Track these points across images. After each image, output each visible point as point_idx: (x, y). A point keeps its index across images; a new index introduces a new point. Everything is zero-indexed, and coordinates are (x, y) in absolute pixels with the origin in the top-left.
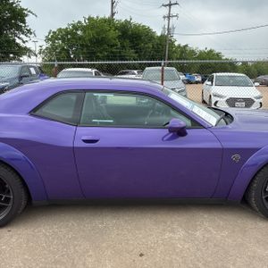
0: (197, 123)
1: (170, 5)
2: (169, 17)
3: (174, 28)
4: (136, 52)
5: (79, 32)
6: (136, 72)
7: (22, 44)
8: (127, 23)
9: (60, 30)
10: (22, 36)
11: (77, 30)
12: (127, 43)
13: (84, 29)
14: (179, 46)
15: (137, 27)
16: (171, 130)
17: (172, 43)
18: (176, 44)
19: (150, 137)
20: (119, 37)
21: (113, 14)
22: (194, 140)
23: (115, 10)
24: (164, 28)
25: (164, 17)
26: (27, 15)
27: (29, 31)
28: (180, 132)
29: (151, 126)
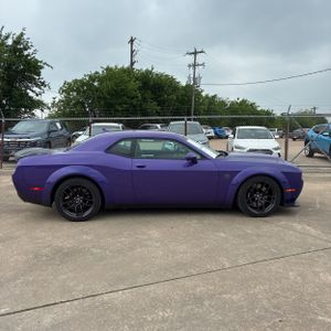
0: (204, 157)
1: (195, 53)
2: (195, 65)
3: (200, 78)
4: (159, 105)
5: (96, 84)
6: (159, 126)
7: (35, 97)
8: (148, 72)
9: (76, 81)
10: (35, 89)
11: (94, 81)
12: (149, 94)
13: (101, 79)
14: (207, 96)
15: (159, 76)
16: (188, 159)
17: (199, 94)
18: (204, 94)
19: (178, 164)
20: (140, 88)
21: (132, 64)
22: (201, 165)
23: (134, 59)
24: (189, 77)
25: (190, 66)
26: (42, 68)
27: (43, 84)
28: (194, 161)
29: (177, 159)
